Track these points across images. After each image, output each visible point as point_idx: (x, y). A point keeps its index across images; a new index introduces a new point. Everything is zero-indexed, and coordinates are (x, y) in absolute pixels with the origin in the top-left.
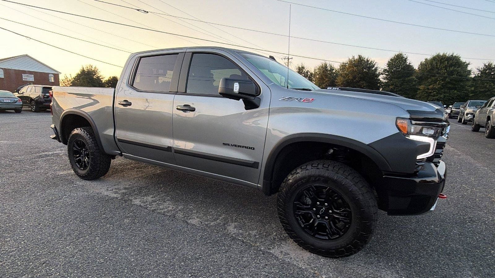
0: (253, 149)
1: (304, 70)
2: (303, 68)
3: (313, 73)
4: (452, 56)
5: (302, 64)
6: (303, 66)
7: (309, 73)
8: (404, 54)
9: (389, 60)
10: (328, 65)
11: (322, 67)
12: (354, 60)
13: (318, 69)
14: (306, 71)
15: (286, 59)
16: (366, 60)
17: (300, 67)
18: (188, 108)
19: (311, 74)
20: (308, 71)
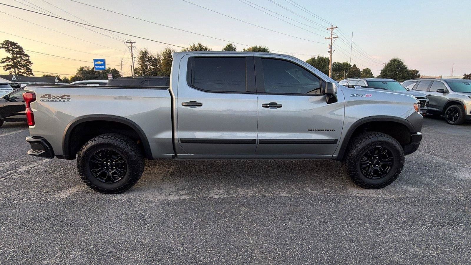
0: (333, 130)
1: (148, 55)
2: (146, 53)
3: (157, 58)
4: (265, 48)
5: (145, 49)
6: (146, 51)
7: (153, 58)
8: (233, 44)
9: (223, 49)
10: (171, 51)
11: (166, 53)
12: (195, 48)
13: (163, 54)
14: (150, 56)
15: (128, 43)
16: (204, 48)
17: (144, 51)
18: (273, 105)
19: (155, 59)
20: (152, 56)
